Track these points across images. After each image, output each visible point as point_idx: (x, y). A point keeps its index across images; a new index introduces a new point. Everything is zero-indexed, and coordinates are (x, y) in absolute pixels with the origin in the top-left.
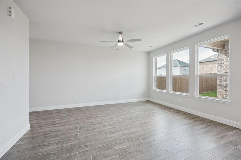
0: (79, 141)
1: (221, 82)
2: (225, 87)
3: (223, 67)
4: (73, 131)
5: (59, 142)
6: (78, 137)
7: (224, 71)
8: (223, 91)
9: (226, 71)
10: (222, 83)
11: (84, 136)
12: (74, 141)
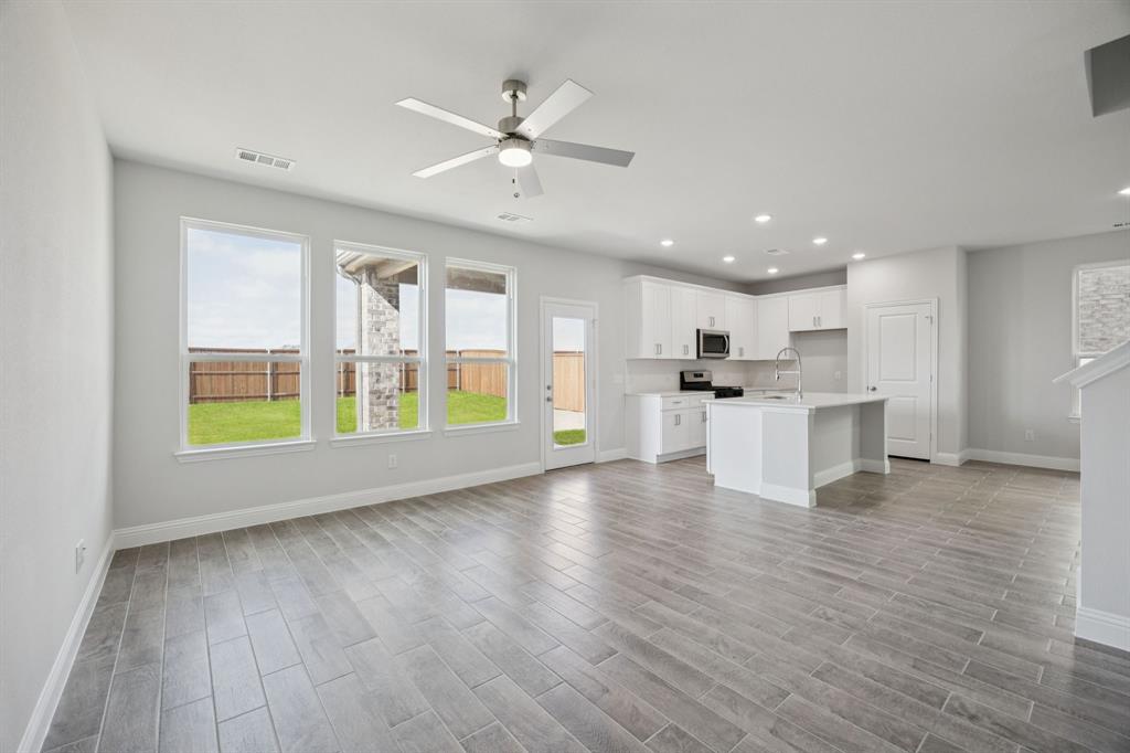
0: (835, 644)
1: (378, 381)
2: (388, 397)
3: (383, 335)
4: (827, 712)
5: (930, 698)
6: (825, 661)
7: (386, 348)
8: (383, 408)
9: (391, 347)
10: (381, 386)
11: (799, 648)
12: (858, 657)
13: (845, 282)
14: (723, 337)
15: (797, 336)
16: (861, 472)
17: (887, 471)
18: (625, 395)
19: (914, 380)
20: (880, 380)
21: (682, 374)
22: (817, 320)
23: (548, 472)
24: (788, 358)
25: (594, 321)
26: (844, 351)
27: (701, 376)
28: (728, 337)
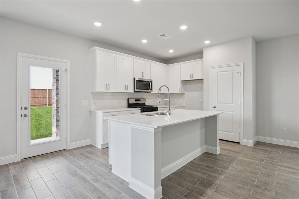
13: (202, 58)
14: (149, 82)
15: (185, 82)
16: (206, 153)
17: (218, 153)
18: (90, 111)
19: (232, 103)
20: (217, 103)
21: (128, 99)
22: (192, 75)
23: (24, 160)
24: (180, 92)
25: (66, 70)
26: (202, 90)
27: (139, 100)
28: (151, 82)
